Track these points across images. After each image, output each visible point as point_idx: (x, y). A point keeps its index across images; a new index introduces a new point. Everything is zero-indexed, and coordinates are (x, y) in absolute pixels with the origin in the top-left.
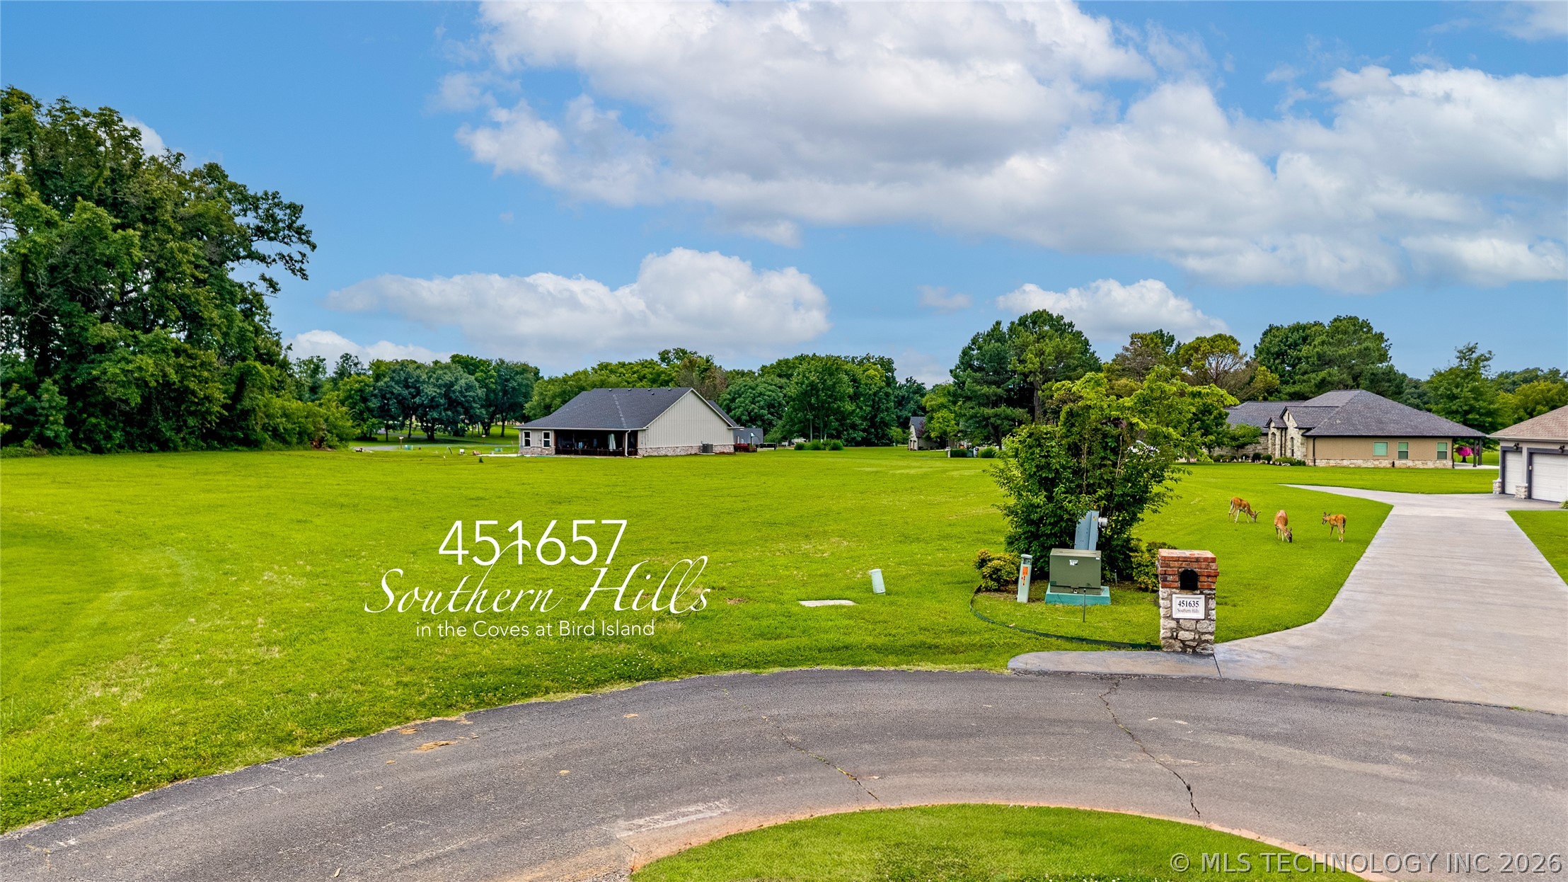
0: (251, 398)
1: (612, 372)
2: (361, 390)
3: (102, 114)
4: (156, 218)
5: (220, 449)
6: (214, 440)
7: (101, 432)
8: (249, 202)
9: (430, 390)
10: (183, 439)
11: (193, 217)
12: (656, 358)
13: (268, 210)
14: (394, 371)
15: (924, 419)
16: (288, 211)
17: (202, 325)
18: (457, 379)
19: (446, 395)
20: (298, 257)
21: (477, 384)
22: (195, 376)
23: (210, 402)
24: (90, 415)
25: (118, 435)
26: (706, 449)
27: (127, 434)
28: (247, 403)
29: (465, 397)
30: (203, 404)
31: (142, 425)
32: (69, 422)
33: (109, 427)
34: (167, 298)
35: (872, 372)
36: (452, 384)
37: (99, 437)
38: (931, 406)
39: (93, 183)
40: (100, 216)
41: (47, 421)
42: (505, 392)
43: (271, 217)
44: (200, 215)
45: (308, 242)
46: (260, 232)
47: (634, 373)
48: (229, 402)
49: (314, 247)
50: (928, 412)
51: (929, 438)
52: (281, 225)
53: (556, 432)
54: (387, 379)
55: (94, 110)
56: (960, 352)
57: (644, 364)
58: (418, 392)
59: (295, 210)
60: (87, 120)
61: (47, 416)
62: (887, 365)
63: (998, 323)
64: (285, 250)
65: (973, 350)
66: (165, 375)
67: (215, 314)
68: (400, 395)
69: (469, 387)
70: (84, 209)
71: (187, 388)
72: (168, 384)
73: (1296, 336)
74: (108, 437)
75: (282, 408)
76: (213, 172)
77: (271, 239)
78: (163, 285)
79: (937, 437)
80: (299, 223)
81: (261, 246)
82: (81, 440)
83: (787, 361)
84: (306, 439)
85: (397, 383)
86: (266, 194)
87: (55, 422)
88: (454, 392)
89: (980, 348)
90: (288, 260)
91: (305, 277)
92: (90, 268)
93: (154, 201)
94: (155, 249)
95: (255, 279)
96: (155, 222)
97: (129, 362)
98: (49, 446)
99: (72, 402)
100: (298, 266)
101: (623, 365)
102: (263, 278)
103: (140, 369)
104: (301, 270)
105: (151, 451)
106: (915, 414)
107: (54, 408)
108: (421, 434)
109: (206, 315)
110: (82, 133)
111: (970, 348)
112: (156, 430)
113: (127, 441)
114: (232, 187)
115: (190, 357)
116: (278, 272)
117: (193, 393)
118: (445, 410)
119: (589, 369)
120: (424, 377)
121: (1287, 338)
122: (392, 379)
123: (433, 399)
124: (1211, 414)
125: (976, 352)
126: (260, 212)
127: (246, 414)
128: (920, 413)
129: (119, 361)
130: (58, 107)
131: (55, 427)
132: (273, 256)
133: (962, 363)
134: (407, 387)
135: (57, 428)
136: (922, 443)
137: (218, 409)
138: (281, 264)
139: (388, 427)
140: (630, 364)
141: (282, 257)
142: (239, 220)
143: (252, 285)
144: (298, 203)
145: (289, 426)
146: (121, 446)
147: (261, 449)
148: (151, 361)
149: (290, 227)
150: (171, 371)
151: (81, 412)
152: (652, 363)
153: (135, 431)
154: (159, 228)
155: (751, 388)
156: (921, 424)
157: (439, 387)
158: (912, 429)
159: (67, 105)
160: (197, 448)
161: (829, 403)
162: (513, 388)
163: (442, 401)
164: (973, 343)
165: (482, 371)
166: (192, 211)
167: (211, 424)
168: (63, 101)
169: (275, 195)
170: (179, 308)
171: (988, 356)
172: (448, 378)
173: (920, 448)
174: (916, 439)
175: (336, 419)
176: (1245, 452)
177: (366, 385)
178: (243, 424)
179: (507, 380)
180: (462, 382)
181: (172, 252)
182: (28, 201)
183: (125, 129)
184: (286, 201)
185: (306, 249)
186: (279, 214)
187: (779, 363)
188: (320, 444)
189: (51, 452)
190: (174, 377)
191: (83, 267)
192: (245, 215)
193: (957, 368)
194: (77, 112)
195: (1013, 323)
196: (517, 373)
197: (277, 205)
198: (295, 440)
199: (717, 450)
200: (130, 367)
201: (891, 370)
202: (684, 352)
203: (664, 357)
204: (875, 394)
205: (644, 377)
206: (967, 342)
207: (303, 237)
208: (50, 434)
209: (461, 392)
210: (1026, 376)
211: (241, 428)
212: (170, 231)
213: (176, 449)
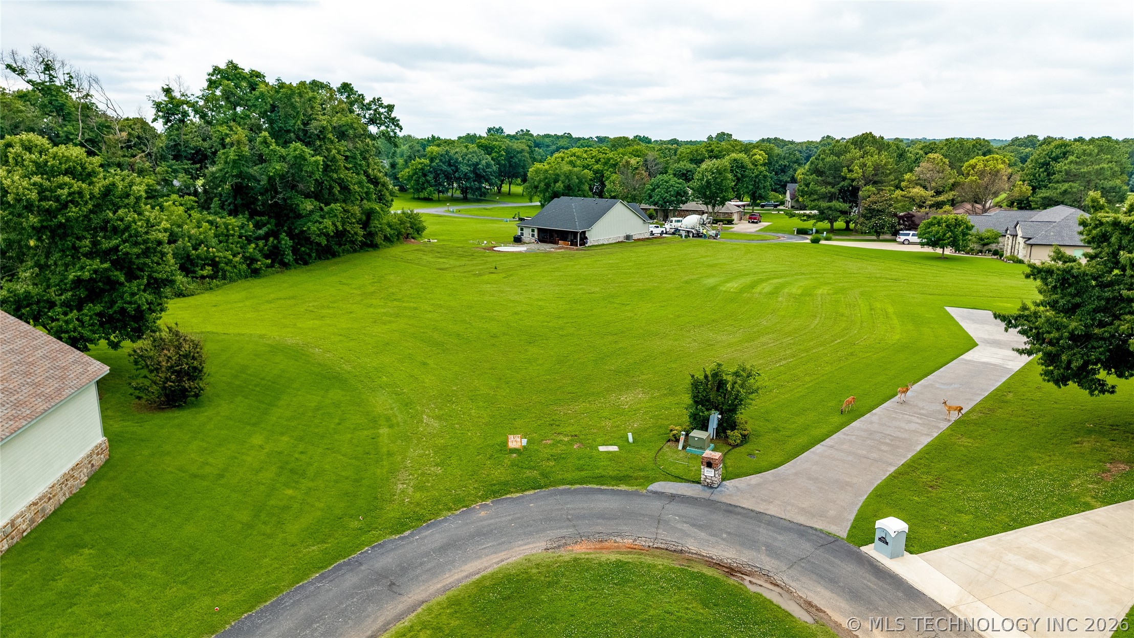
2: (422, 169)
4: (325, 137)
7: (307, 254)
9: (464, 169)
11: (340, 127)
13: (376, 108)
14: (442, 156)
16: (386, 109)
18: (480, 160)
19: (474, 172)
21: (493, 162)
22: (349, 223)
24: (302, 247)
26: (628, 238)
27: (319, 254)
28: (372, 229)
29: (485, 172)
30: (353, 237)
32: (293, 252)
33: (310, 252)
34: (333, 180)
36: (477, 164)
37: (306, 257)
39: (295, 123)
41: (284, 254)
42: (510, 165)
43: (377, 113)
45: (398, 125)
46: (372, 122)
52: (383, 117)
53: (538, 229)
54: (437, 161)
58: (457, 170)
59: (390, 108)
61: (284, 251)
66: (336, 228)
68: (446, 171)
69: (488, 165)
71: (345, 230)
72: (338, 232)
74: (310, 256)
76: (345, 86)
80: (393, 116)
82: (299, 260)
84: (400, 237)
85: (444, 163)
86: (374, 100)
87: (288, 254)
88: (479, 169)
98: (285, 265)
99: (294, 242)
103: (326, 227)
105: (328, 259)
107: (287, 247)
108: (458, 194)
114: (358, 97)
115: (346, 212)
117: (349, 232)
118: (474, 181)
120: (460, 159)
121: (1052, 152)
122: (441, 160)
123: (466, 174)
126: (372, 111)
127: (372, 235)
128: (794, 181)
129: (315, 223)
134: (450, 165)
135: (289, 257)
139: (439, 192)
144: (391, 103)
148: (330, 222)
149: (388, 117)
150: (338, 224)
151: (298, 246)
157: (469, 166)
158: (788, 193)
159: (281, 82)
162: (515, 163)
163: (472, 176)
165: (496, 152)
167: (357, 244)
168: (279, 79)
169: (379, 100)
171: (827, 166)
172: (475, 160)
174: (789, 199)
176: (988, 248)
177: (425, 165)
178: (372, 240)
179: (512, 157)
180: (484, 162)
182: (271, 147)
184: (386, 103)
186: (382, 111)
190: (340, 227)
194: (286, 86)
196: (518, 152)
197: (380, 105)
198: (395, 240)
199: (635, 237)
200: (321, 226)
207: (395, 123)
208: (287, 261)
209: (483, 169)
210: (853, 180)
211: (371, 243)
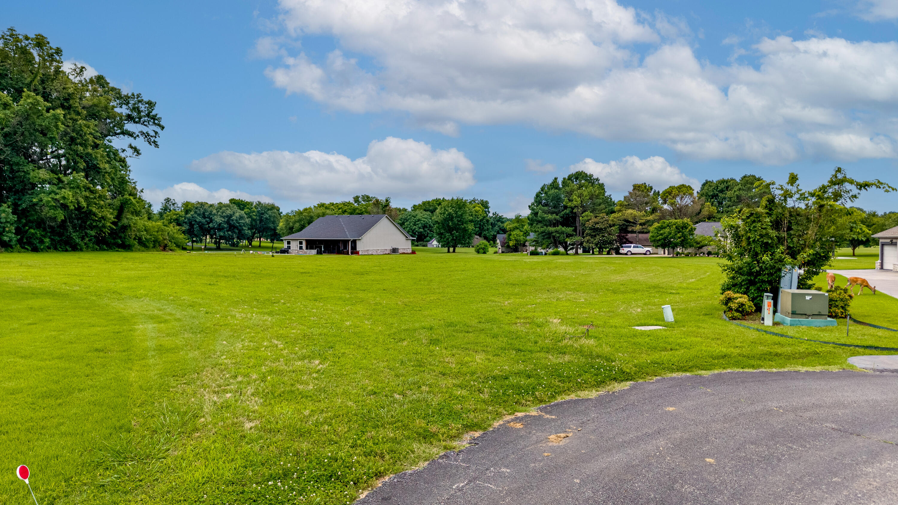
0: (127, 219)
1: (326, 208)
2: (177, 220)
3: (37, 38)
4: (70, 105)
5: (107, 250)
6: (104, 244)
7: (37, 238)
8: (125, 100)
9: (218, 219)
10: (86, 244)
11: (91, 107)
12: (352, 201)
13: (135, 104)
14: (196, 208)
15: (505, 236)
16: (147, 105)
17: (99, 172)
18: (234, 213)
19: (228, 222)
20: (152, 134)
21: (245, 216)
22: (96, 204)
23: (105, 220)
24: (30, 228)
25: (47, 240)
26: (395, 251)
27: (52, 240)
28: (125, 221)
29: (239, 223)
30: (100, 221)
31: (60, 235)
32: (18, 231)
33: (42, 235)
35: (477, 208)
36: (231, 216)
37: (36, 242)
38: (509, 228)
39: (31, 82)
40: (38, 101)
41: (4, 231)
42: (261, 221)
43: (136, 109)
44: (95, 105)
45: (159, 125)
46: (130, 118)
47: (339, 209)
48: (116, 220)
49: (163, 128)
50: (507, 232)
51: (508, 246)
52: (142, 114)
53: (307, 241)
54: (192, 213)
55: (32, 35)
56: (534, 195)
57: (344, 204)
58: (211, 221)
59: (151, 104)
60: (27, 42)
61: (4, 228)
62: (485, 205)
63: (556, 179)
64: (145, 129)
65: (542, 194)
66: (78, 203)
67: (107, 166)
68: (200, 222)
69: (241, 218)
70: (28, 97)
71: (91, 211)
72: (79, 208)
73: (722, 186)
74: (42, 242)
75: (144, 225)
76: (100, 80)
77: (136, 122)
78: (74, 147)
79: (513, 246)
80: (154, 113)
81: (129, 126)
82: (25, 243)
83: (429, 202)
84: (157, 245)
85: (199, 215)
86: (133, 95)
87: (10, 232)
88: (233, 220)
89: (546, 193)
90: (146, 135)
91: (157, 146)
92: (31, 134)
93: (69, 95)
94: (70, 124)
95: (126, 147)
96: (69, 108)
97: (56, 194)
98: (6, 246)
99: (19, 219)
100: (152, 139)
101: (333, 204)
102: (131, 146)
103: (64, 198)
104: (155, 142)
106: (498, 233)
107: (8, 222)
108: (212, 245)
109: (102, 166)
110: (24, 52)
111: (540, 193)
112: (70, 237)
113: (52, 244)
114: (113, 89)
115: (92, 192)
116: (140, 143)
117: (95, 214)
118: (227, 231)
119: (312, 207)
120: (215, 211)
121: (717, 187)
122: (196, 212)
123: (220, 224)
124: (687, 229)
125: (543, 195)
126: (130, 105)
127: (125, 228)
128: (501, 232)
129: (50, 194)
130: (8, 33)
131: (10, 235)
132: (137, 133)
133: (536, 202)
134: (204, 217)
136: (504, 250)
137: (109, 224)
138: (142, 138)
139: (193, 242)
140: (337, 204)
141: (142, 133)
142: (118, 110)
143: (124, 151)
144: (153, 101)
145: (148, 237)
146: (49, 248)
147: (132, 251)
148: (70, 193)
149: (148, 115)
150: (82, 200)
151: (24, 226)
152: (349, 203)
153: (57, 238)
154: (72, 112)
155: (413, 216)
156: (503, 238)
157: (224, 217)
158: (498, 241)
159: (14, 33)
160: (94, 250)
161: (459, 225)
162: (266, 218)
163: (226, 226)
164: (542, 190)
165: (248, 208)
166: (91, 103)
167: (104, 233)
168: (12, 30)
169: (138, 96)
170: (85, 161)
171: (551, 198)
172: (229, 212)
173: (503, 252)
174: (500, 247)
175: (174, 233)
176: (702, 250)
177: (180, 216)
178: (123, 235)
179: (263, 214)
180: (237, 215)
181: (81, 127)
183: (51, 48)
184: (146, 99)
185: (158, 129)
186: (142, 107)
187: (424, 203)
188: (165, 248)
189: (6, 251)
190: (84, 204)
191: (26, 133)
192: (121, 107)
193: (532, 205)
194: (21, 37)
195: (564, 179)
196: (268, 210)
197: (139, 101)
198: (152, 245)
199: (400, 251)
200: (58, 197)
201: (487, 207)
202: (368, 197)
203: (356, 199)
204: (481, 221)
205: (345, 211)
206: (538, 189)
207: (156, 122)
208: (6, 239)
209: (236, 220)
210: (573, 209)
211: (120, 238)
212: (78, 114)
213: (81, 250)
